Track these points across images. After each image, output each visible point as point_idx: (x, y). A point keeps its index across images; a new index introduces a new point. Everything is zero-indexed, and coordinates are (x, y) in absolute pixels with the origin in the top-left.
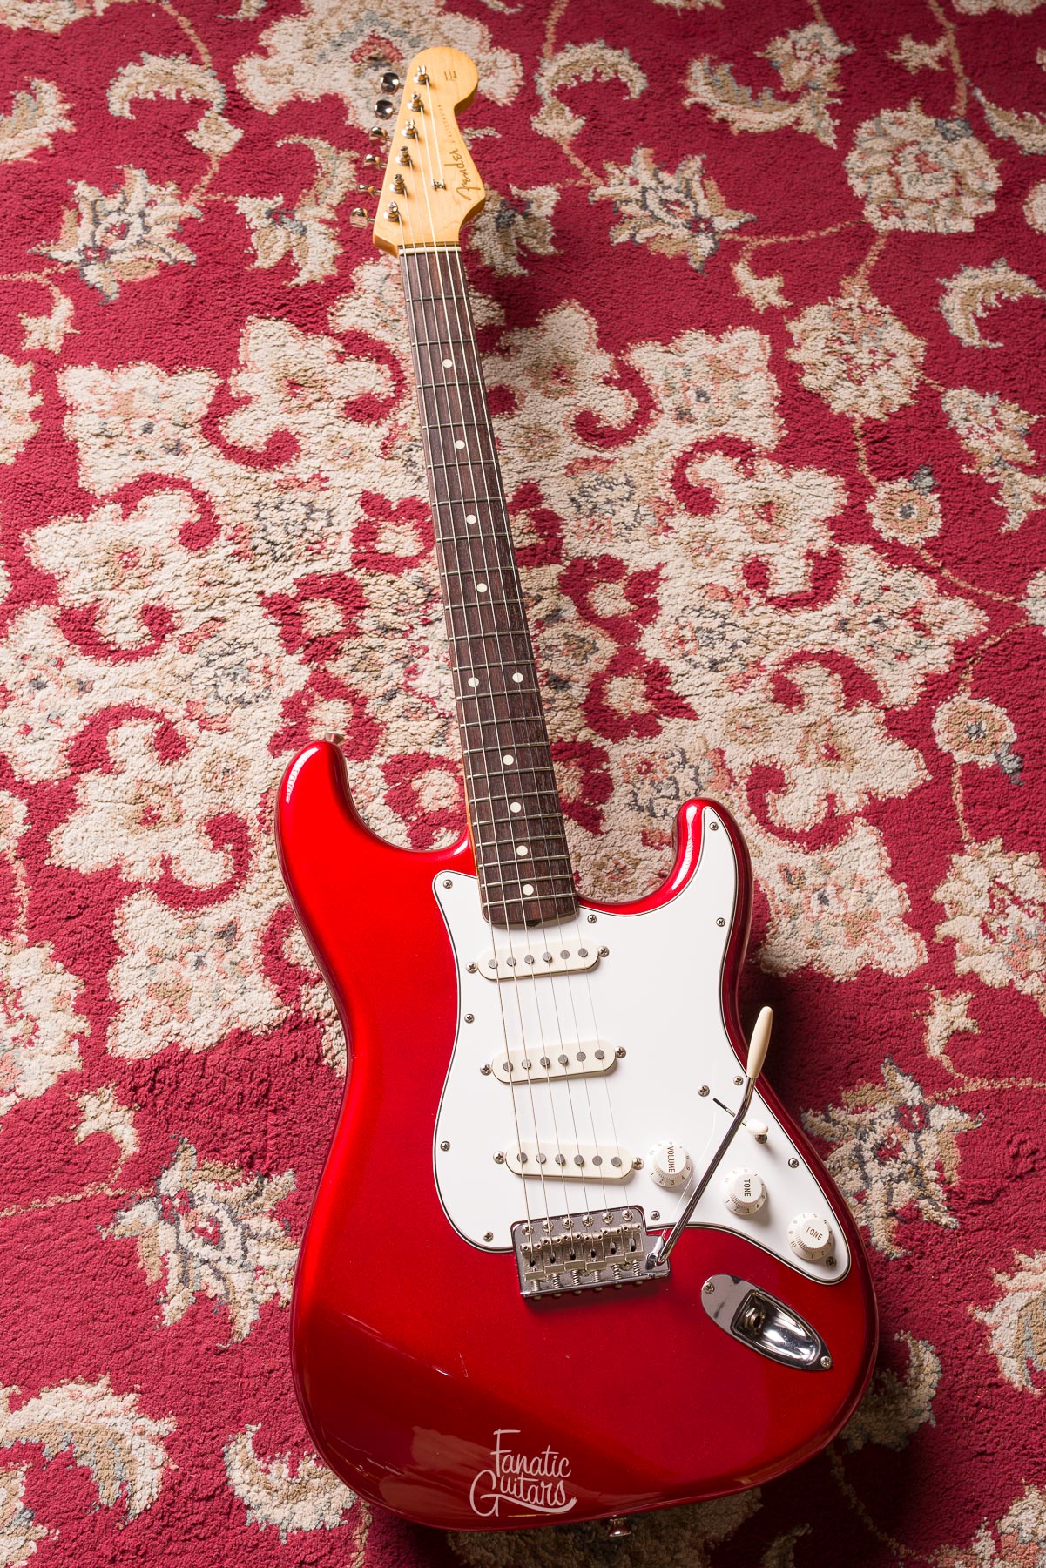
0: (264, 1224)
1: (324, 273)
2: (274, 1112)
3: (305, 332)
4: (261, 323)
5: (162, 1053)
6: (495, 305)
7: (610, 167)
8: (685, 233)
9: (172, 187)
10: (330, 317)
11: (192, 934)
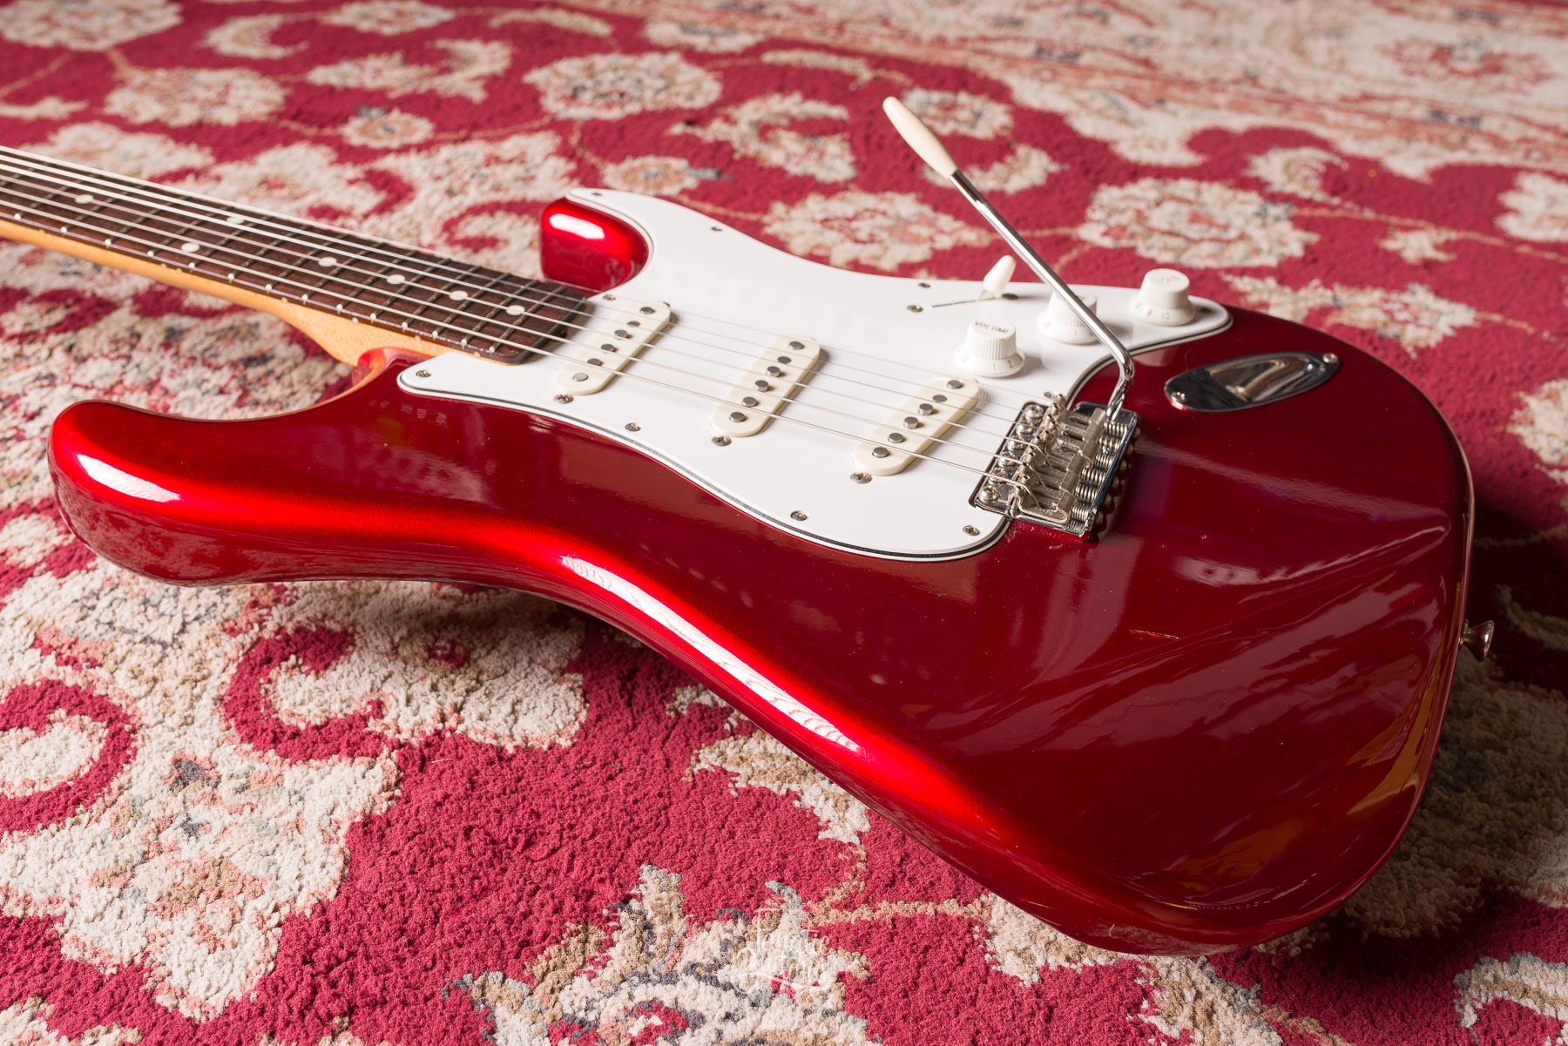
0: (705, 944)
2: (529, 844)
5: (284, 943)
11: (135, 814)
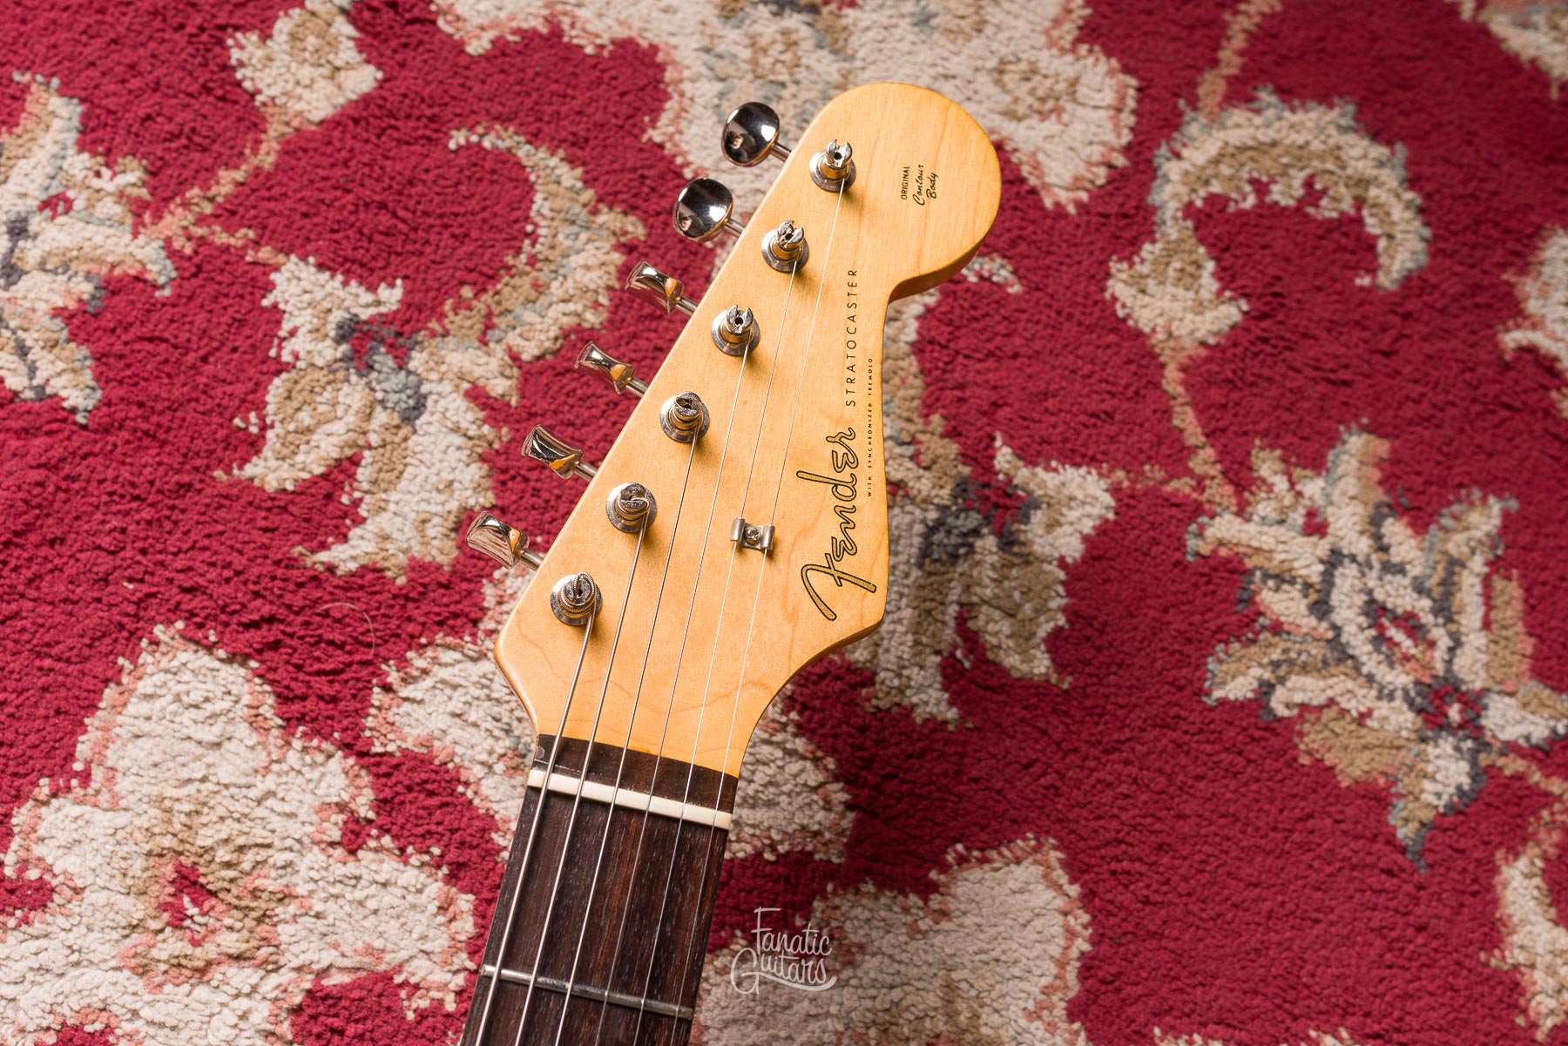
1: (417, 551)
3: (290, 723)
4: (190, 657)
6: (839, 794)
7: (1267, 465)
8: (1400, 719)
9: (131, 175)
10: (377, 696)
